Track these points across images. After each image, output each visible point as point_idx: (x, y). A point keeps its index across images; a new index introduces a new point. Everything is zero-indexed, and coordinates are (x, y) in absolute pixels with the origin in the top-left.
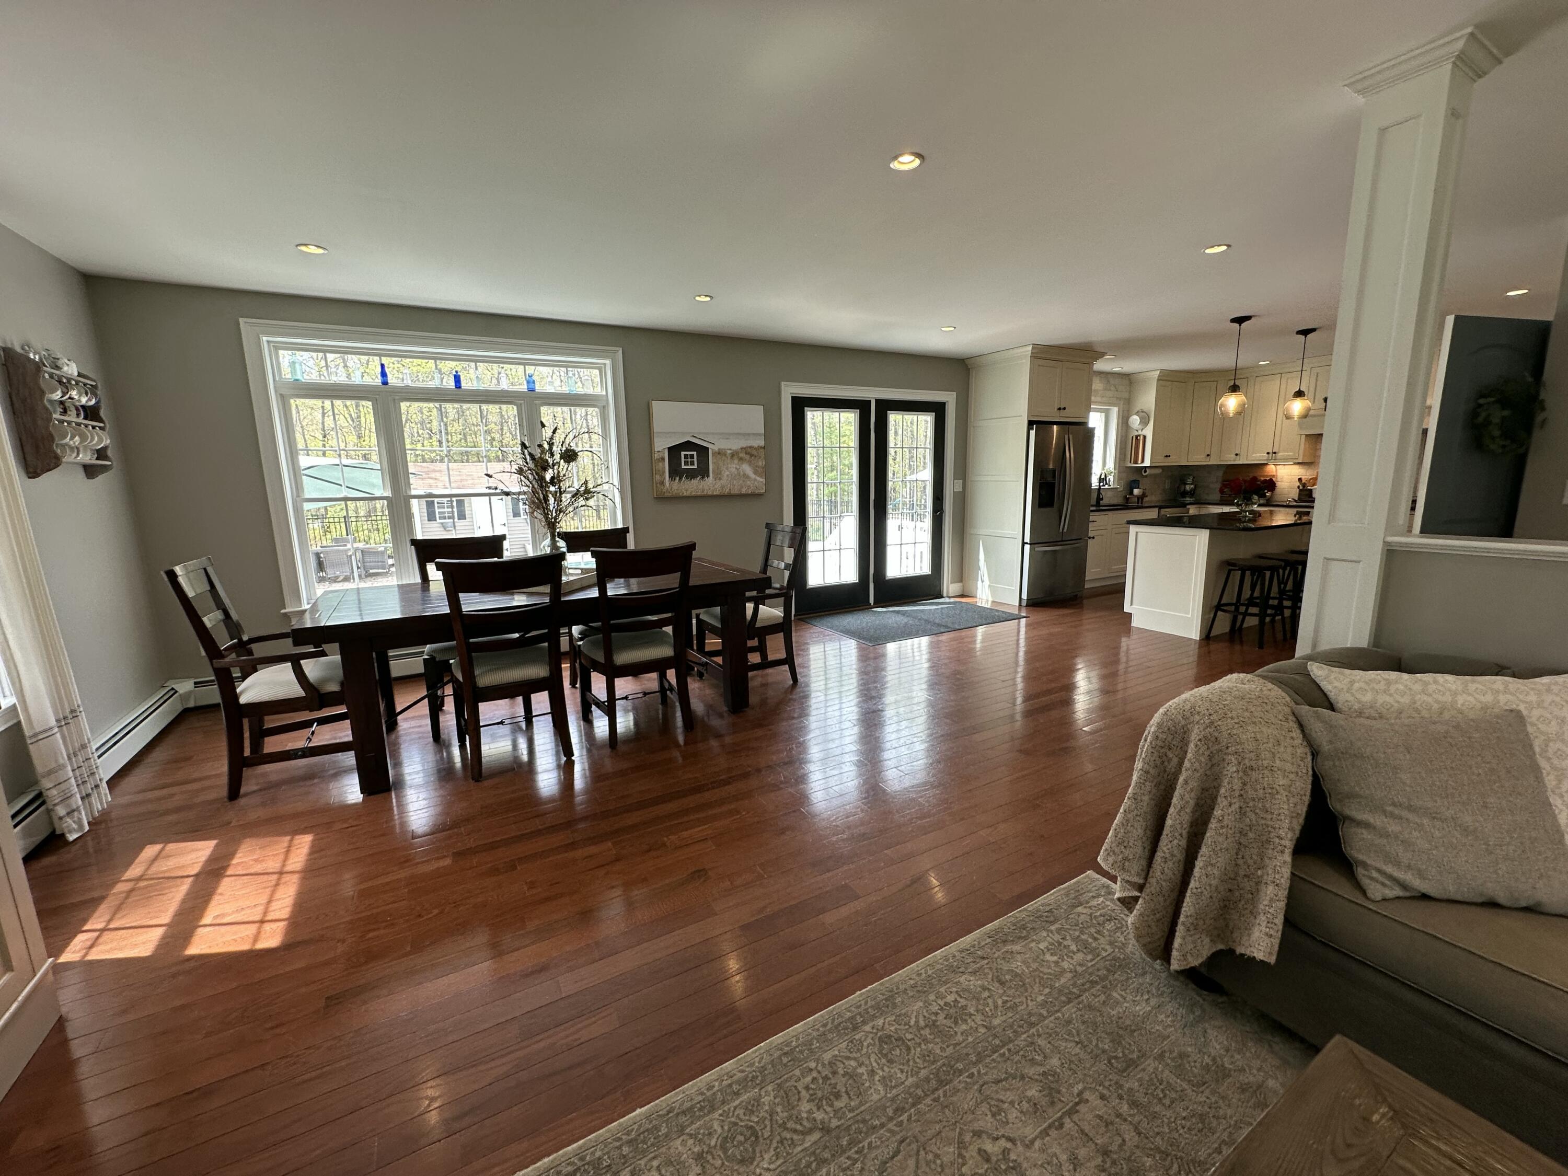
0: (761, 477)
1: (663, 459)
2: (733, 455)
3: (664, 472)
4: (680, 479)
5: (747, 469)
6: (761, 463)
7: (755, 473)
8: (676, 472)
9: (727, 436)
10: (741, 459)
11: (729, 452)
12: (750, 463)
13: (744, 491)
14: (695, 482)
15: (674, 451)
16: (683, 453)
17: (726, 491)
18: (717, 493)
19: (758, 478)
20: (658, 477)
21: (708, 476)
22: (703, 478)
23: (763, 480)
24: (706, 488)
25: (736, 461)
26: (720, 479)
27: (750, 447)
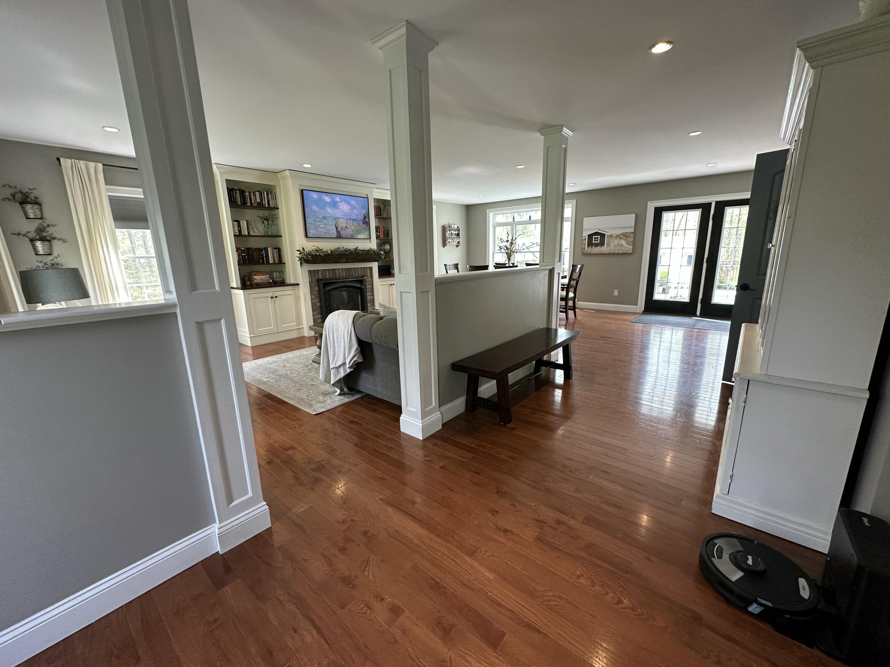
0: (630, 246)
1: (585, 239)
2: (616, 237)
3: (585, 244)
4: (592, 247)
5: (623, 242)
6: (631, 239)
7: (627, 244)
8: (590, 244)
9: (615, 228)
10: (620, 238)
11: (615, 235)
12: (625, 240)
13: (620, 252)
14: (598, 248)
15: (590, 236)
16: (594, 237)
17: (612, 252)
18: (608, 252)
19: (628, 246)
20: (583, 246)
21: (604, 245)
22: (602, 246)
23: (631, 247)
24: (602, 250)
25: (618, 239)
26: (609, 247)
27: (626, 233)
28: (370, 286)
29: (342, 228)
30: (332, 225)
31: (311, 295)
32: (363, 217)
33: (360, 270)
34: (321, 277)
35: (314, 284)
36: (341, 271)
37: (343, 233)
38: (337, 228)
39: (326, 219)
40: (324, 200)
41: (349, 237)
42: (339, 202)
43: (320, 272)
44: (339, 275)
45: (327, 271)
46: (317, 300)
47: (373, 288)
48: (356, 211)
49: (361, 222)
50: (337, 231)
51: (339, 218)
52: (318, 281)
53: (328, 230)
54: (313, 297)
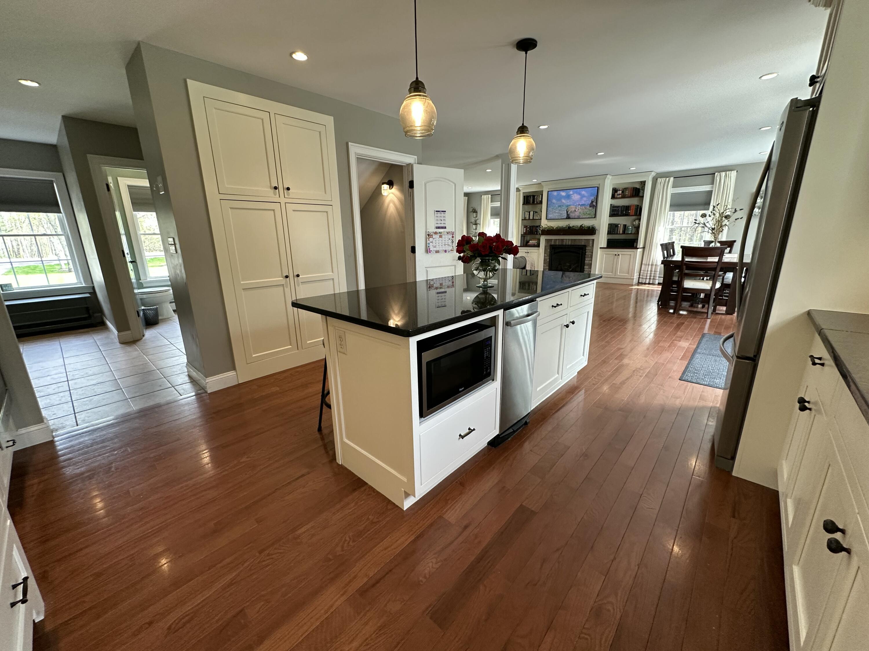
28: (590, 253)
29: (571, 212)
30: (564, 210)
31: (545, 254)
32: (591, 202)
33: (584, 240)
34: (553, 243)
35: (548, 248)
36: (567, 241)
37: (572, 215)
38: (567, 212)
39: (561, 207)
40: (561, 195)
41: (576, 217)
42: (572, 194)
43: (553, 241)
44: (566, 243)
45: (558, 240)
46: (548, 258)
47: (592, 255)
48: (585, 199)
49: (589, 206)
50: (567, 214)
51: (570, 205)
52: (551, 246)
53: (561, 214)
54: (546, 255)
